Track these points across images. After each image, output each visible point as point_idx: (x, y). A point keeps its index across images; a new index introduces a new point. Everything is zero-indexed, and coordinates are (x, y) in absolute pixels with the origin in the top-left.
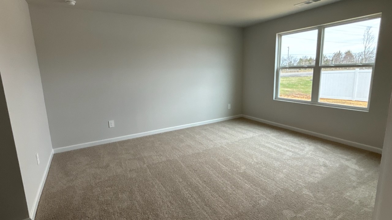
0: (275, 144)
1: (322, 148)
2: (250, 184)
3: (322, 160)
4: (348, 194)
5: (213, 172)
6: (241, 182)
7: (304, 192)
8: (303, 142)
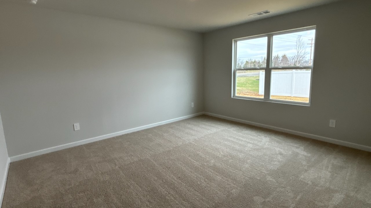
0: (237, 137)
1: (275, 139)
2: (221, 176)
3: (278, 149)
4: (302, 177)
5: (185, 168)
6: (212, 175)
7: (268, 179)
8: (260, 134)
